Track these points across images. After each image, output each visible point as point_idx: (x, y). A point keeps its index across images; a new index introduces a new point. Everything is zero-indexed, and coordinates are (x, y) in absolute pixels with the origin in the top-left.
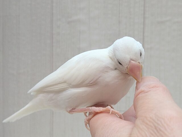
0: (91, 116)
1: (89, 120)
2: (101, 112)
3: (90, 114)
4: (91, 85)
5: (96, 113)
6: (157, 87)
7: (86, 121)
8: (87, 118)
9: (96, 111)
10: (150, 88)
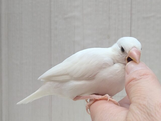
0: (91, 102)
1: (90, 106)
2: (100, 100)
3: (91, 100)
4: (89, 79)
5: (96, 100)
6: (147, 75)
7: (87, 106)
8: (88, 104)
9: (96, 98)
10: (141, 76)
